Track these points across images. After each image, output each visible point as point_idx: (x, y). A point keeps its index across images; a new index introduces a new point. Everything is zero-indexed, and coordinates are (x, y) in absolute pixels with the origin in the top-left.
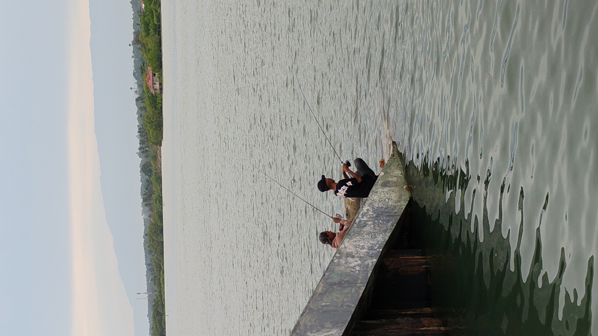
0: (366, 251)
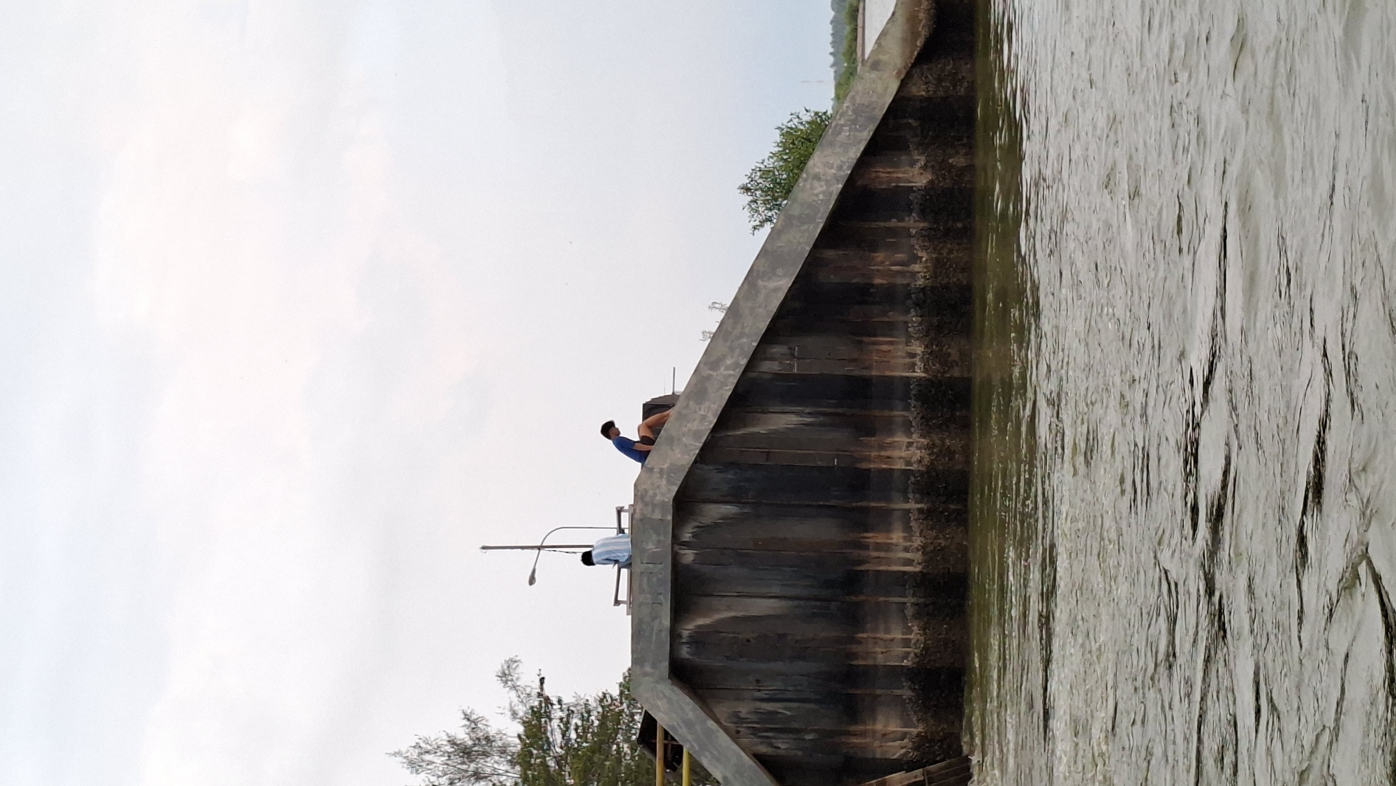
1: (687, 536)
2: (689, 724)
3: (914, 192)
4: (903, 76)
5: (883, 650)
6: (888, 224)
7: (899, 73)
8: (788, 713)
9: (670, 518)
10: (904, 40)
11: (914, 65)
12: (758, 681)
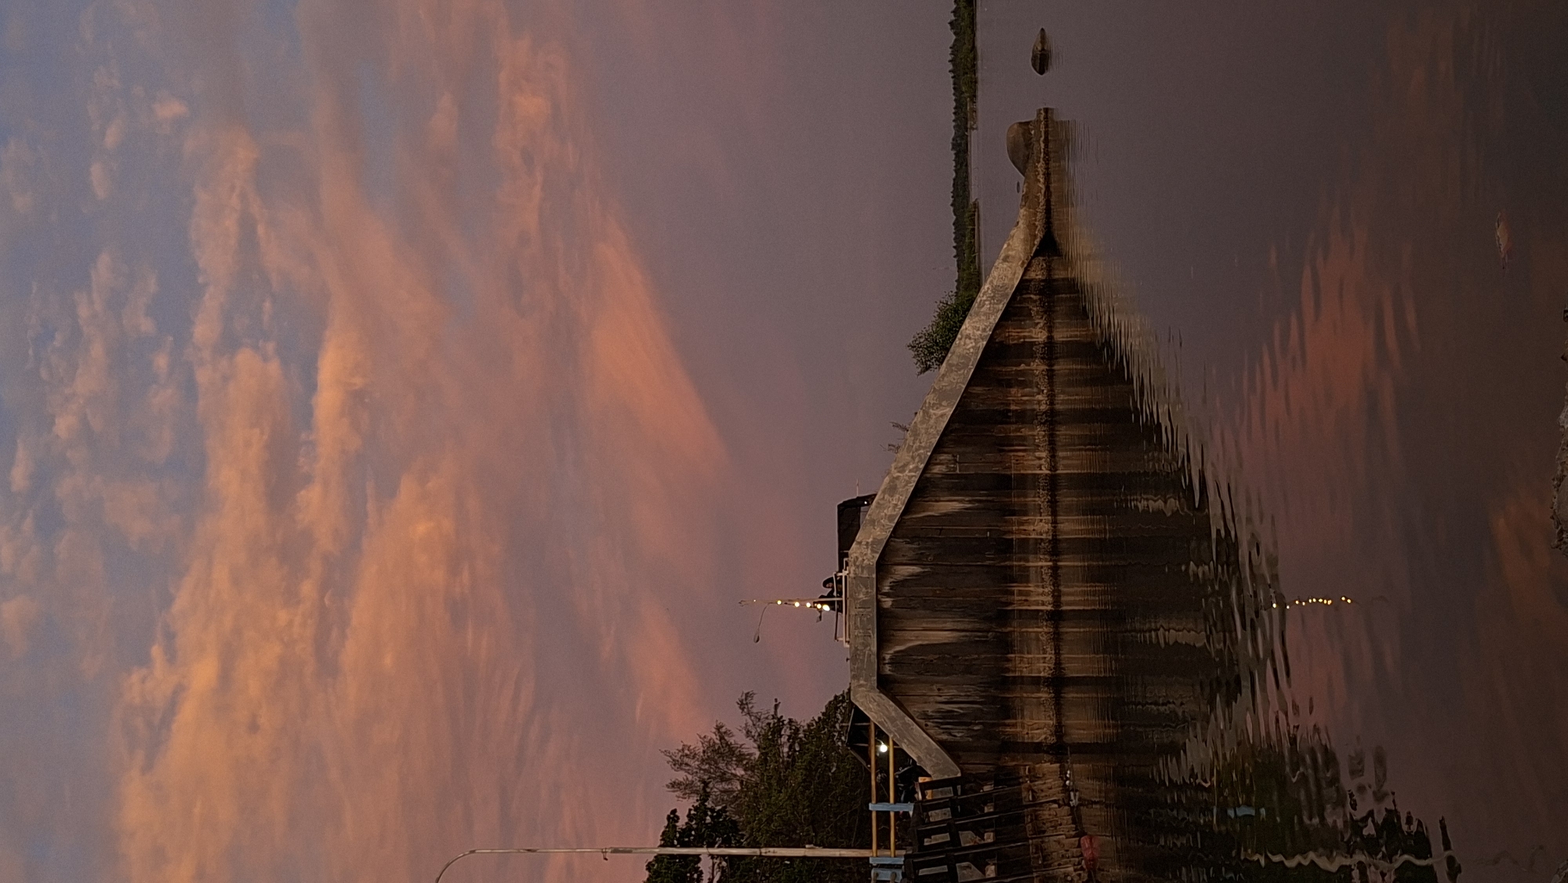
1: (886, 589)
2: (893, 720)
3: (1036, 345)
4: (1025, 265)
5: (1027, 665)
6: (1019, 369)
7: (1023, 263)
8: (961, 711)
9: (874, 576)
10: (1025, 240)
11: (1033, 258)
12: (939, 690)
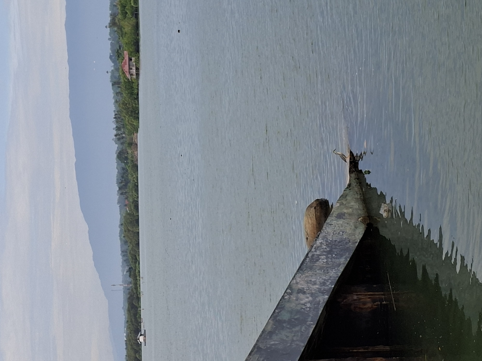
0: (317, 286)
